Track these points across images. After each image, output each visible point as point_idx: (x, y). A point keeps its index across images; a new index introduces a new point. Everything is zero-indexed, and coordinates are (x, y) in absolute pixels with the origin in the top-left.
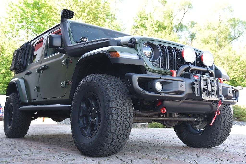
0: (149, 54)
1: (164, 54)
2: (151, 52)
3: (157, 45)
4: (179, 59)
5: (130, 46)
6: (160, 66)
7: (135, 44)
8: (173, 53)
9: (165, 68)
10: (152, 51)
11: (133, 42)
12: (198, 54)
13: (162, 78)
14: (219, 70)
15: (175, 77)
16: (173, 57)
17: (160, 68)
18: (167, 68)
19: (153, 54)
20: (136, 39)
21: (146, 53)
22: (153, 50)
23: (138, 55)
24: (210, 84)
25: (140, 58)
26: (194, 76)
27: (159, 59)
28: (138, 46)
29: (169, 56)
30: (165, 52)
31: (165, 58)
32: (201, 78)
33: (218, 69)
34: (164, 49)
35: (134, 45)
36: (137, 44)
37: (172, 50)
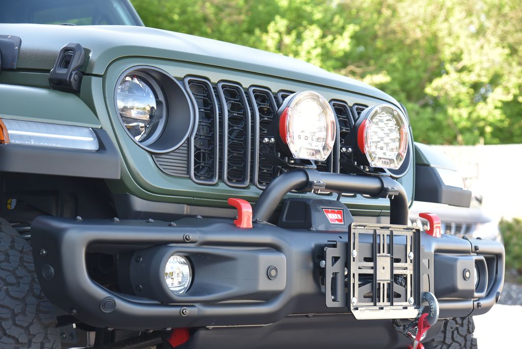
0: (145, 114)
1: (208, 115)
2: (154, 105)
3: (182, 80)
4: (268, 144)
5: (59, 85)
6: (188, 172)
7: (84, 74)
8: (245, 114)
9: (211, 177)
10: (158, 103)
11: (75, 63)
12: (351, 108)
13: (192, 237)
14: (432, 165)
15: (247, 230)
16: (245, 127)
17: (190, 178)
18: (221, 177)
19: (161, 117)
20: (87, 51)
21: (134, 114)
22: (161, 98)
23: (95, 131)
24: (386, 253)
25: (102, 147)
26: (328, 212)
27: (189, 140)
28: (96, 83)
29: (229, 126)
30: (212, 110)
31: (213, 138)
32: (353, 231)
33: (428, 165)
34: (209, 96)
35: (80, 81)
36: (94, 78)
37: (242, 100)
